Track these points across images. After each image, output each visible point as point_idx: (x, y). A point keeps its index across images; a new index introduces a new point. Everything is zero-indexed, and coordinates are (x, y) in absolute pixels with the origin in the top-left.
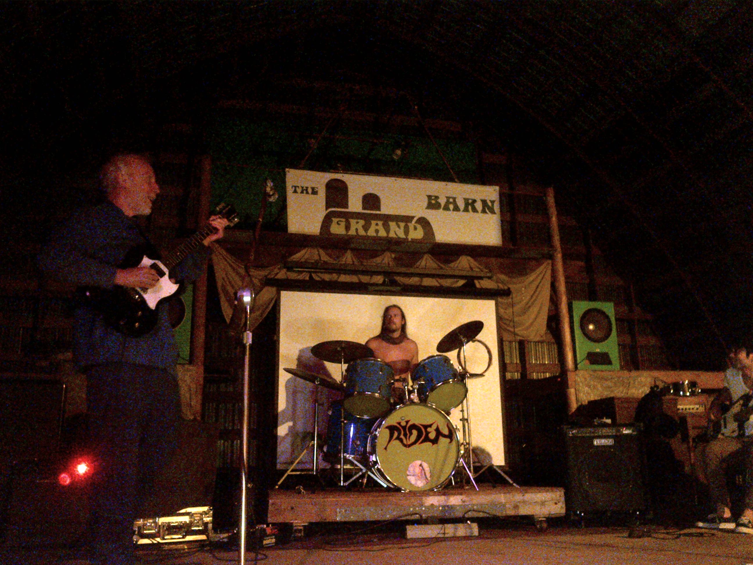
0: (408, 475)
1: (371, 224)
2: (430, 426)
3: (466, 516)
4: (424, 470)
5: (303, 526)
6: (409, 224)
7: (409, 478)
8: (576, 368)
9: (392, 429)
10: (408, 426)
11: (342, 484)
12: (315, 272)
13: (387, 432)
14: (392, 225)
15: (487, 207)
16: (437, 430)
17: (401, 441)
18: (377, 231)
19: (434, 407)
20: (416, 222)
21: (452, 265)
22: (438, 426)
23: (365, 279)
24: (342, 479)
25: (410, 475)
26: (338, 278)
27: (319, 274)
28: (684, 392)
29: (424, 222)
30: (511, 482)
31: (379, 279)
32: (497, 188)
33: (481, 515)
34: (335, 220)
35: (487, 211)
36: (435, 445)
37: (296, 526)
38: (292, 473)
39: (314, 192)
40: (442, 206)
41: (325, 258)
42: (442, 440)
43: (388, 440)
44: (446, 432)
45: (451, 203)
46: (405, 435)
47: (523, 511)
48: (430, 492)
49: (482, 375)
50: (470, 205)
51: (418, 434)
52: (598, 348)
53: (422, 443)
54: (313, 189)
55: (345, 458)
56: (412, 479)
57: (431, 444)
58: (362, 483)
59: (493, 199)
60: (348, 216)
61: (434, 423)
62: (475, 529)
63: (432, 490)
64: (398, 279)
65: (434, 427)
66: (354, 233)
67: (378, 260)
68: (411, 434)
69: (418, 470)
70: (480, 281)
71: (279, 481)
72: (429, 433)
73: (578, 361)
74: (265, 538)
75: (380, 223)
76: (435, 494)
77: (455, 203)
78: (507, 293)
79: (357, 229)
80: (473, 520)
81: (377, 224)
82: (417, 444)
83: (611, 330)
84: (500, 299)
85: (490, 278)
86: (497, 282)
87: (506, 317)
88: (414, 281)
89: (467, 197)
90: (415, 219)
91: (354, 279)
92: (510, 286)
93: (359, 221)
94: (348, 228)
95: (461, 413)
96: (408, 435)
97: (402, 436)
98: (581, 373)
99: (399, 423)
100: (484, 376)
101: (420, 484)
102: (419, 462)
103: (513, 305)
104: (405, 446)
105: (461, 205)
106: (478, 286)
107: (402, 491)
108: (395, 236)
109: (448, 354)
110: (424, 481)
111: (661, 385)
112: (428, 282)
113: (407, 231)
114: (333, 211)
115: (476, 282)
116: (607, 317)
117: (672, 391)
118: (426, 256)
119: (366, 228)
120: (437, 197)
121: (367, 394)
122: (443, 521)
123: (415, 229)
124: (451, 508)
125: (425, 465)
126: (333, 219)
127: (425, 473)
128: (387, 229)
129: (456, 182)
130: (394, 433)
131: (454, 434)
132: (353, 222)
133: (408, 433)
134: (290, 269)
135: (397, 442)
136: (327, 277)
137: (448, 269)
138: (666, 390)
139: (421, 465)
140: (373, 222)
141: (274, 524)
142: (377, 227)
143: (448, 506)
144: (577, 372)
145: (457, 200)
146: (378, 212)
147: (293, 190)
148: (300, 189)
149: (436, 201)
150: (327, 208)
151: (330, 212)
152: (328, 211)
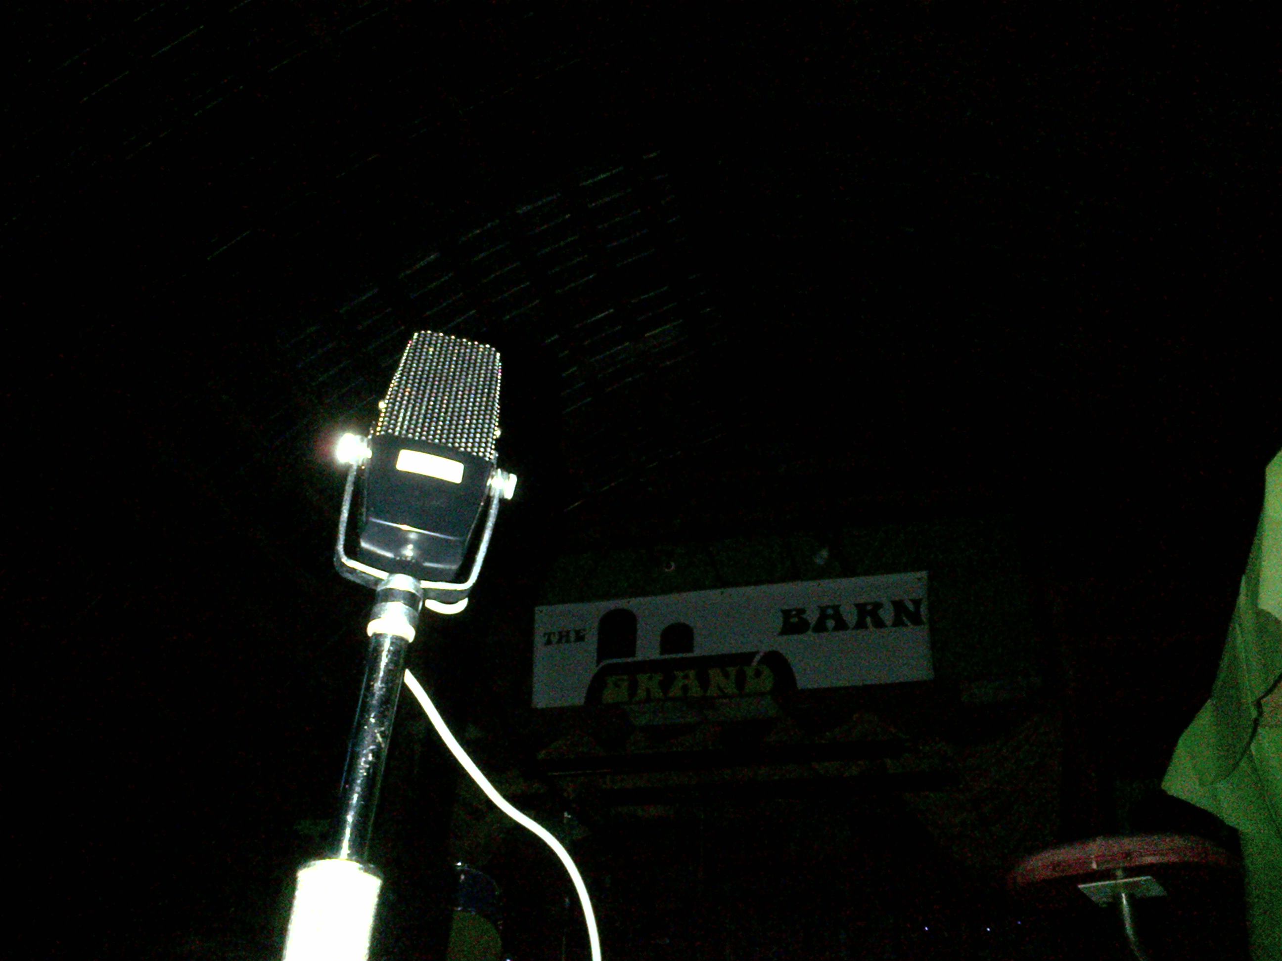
1: (674, 678)
6: (746, 668)
15: (905, 615)
20: (759, 662)
29: (775, 661)
32: (924, 574)
34: (611, 680)
35: (906, 621)
39: (580, 638)
40: (812, 627)
45: (832, 617)
50: (868, 614)
54: (577, 633)
59: (917, 597)
60: (636, 670)
75: (692, 673)
77: (837, 615)
79: (648, 691)
81: (686, 677)
89: (862, 600)
90: (757, 658)
93: (653, 675)
94: (633, 689)
105: (850, 616)
108: (717, 693)
113: (741, 681)
114: (610, 665)
119: (665, 686)
123: (758, 674)
126: (609, 678)
128: (704, 682)
132: (642, 678)
140: (680, 674)
142: (686, 682)
145: (841, 609)
146: (690, 655)
147: (545, 639)
148: (557, 637)
149: (801, 619)
150: (599, 661)
151: (603, 668)
152: (600, 666)
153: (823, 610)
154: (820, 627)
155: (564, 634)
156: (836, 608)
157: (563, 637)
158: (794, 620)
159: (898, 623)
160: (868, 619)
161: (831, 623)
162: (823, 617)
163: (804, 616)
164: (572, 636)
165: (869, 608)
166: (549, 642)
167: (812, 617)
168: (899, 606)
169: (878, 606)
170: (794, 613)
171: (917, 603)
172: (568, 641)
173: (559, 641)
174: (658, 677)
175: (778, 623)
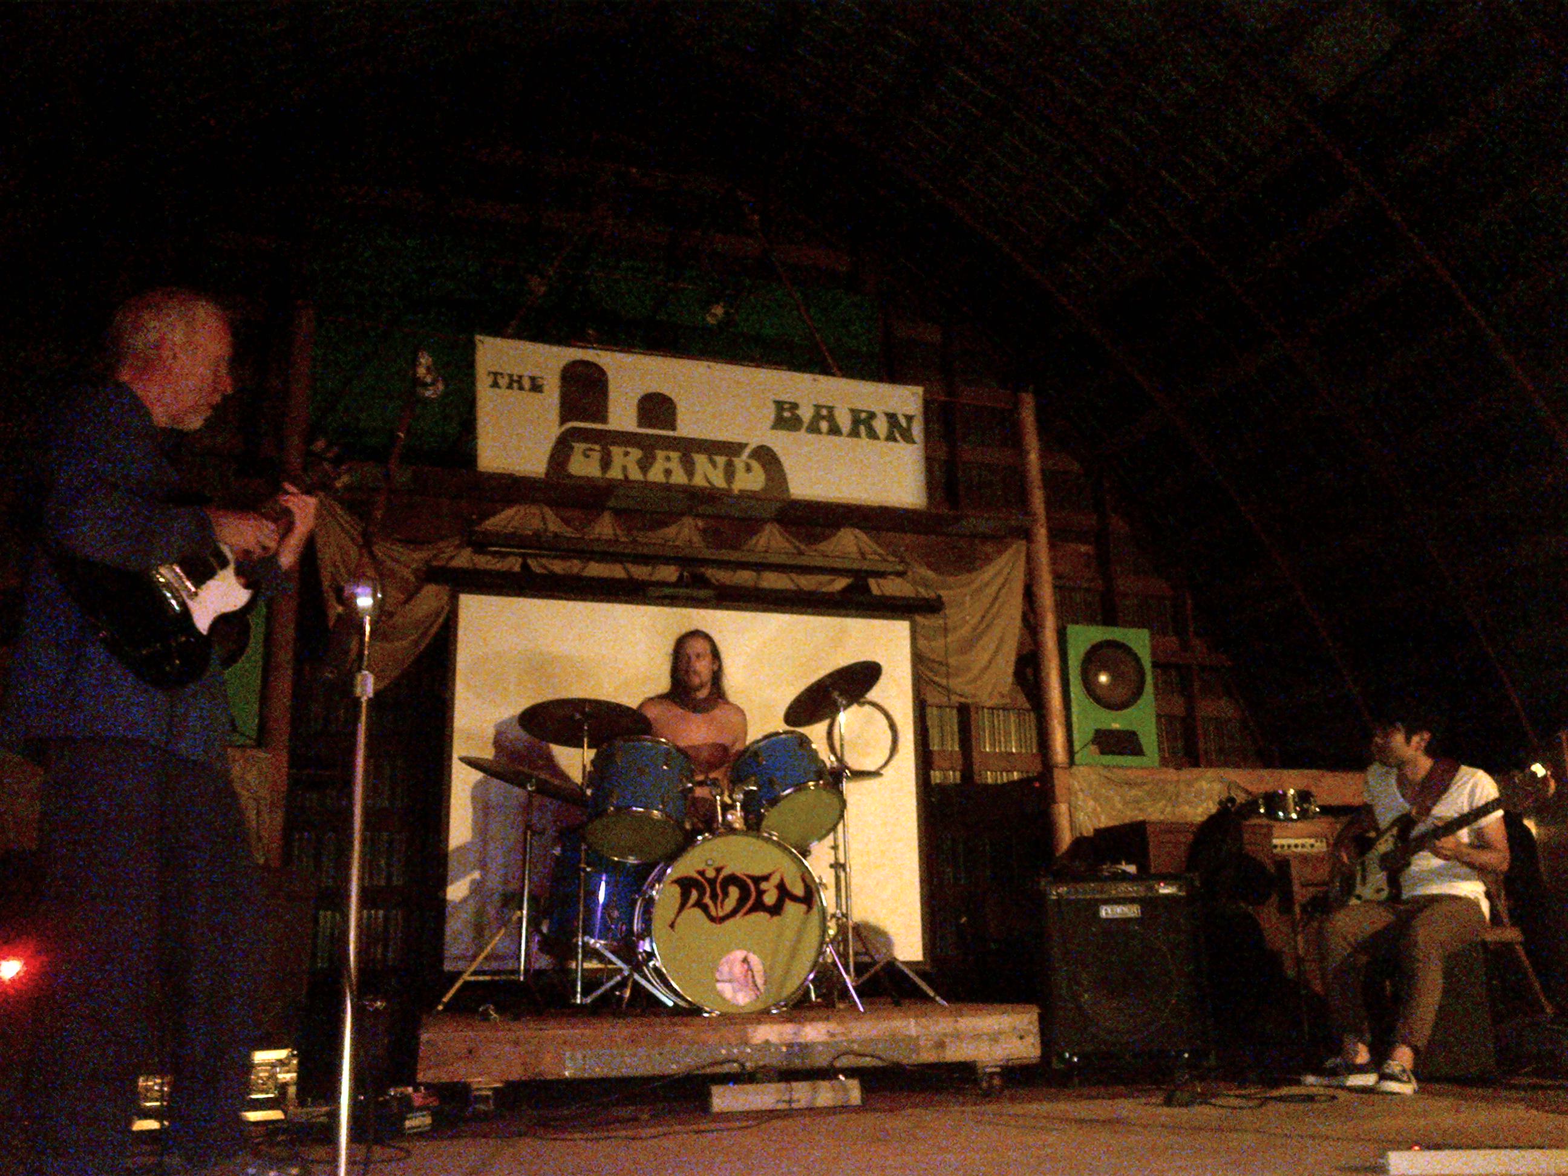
0: (718, 981)
1: (654, 458)
2: (766, 878)
3: (838, 1064)
4: (751, 970)
5: (491, 1089)
6: (736, 460)
7: (719, 986)
8: (1072, 762)
9: (686, 884)
10: (721, 876)
11: (579, 1001)
12: (536, 556)
13: (676, 890)
14: (701, 460)
15: (898, 429)
16: (781, 887)
17: (705, 909)
18: (668, 472)
19: (775, 838)
20: (751, 456)
21: (823, 546)
22: (782, 880)
23: (640, 572)
24: (579, 989)
25: (723, 981)
26: (583, 569)
27: (544, 561)
28: (1286, 812)
29: (766, 457)
30: (932, 994)
31: (669, 573)
32: (920, 390)
33: (867, 1062)
34: (579, 447)
35: (897, 436)
36: (776, 919)
37: (478, 1089)
38: (473, 978)
39: (536, 387)
40: (805, 425)
41: (554, 525)
42: (791, 908)
43: (677, 906)
44: (799, 890)
45: (823, 418)
46: (714, 897)
47: (955, 1053)
48: (762, 1016)
49: (876, 774)
50: (862, 423)
51: (741, 894)
52: (1116, 722)
53: (747, 913)
54: (533, 379)
55: (585, 944)
56: (727, 990)
57: (767, 916)
58: (621, 998)
59: (911, 413)
60: (608, 439)
61: (774, 872)
62: (854, 1092)
63: (766, 1012)
64: (711, 573)
65: (775, 880)
66: (621, 477)
67: (671, 531)
68: (726, 894)
69: (738, 969)
70: (881, 581)
71: (444, 995)
72: (764, 892)
73: (1077, 747)
74: (410, 1115)
75: (675, 455)
76: (774, 1019)
77: (831, 418)
78: (933, 606)
79: (624, 468)
80: (851, 1072)
81: (668, 459)
82: (738, 916)
83: (1142, 683)
84: (919, 619)
85: (900, 574)
86: (914, 583)
87: (933, 656)
88: (745, 577)
89: (859, 406)
90: (747, 452)
91: (617, 571)
92: (942, 593)
93: (629, 449)
94: (606, 464)
95: (832, 852)
96: (720, 897)
97: (707, 900)
98: (1080, 771)
99: (702, 873)
100: (881, 775)
101: (742, 999)
102: (740, 954)
103: (946, 630)
104: (713, 919)
105: (844, 421)
106: (875, 590)
107: (706, 1015)
108: (704, 484)
109: (808, 731)
110: (752, 993)
111: (1241, 798)
112: (772, 581)
113: (730, 473)
114: (574, 428)
115: (872, 583)
116: (1137, 659)
117: (1262, 811)
118: (768, 527)
119: (645, 465)
120: (794, 406)
121: (636, 812)
122: (788, 1075)
123: (748, 469)
124: (805, 1047)
125: (754, 959)
126: (576, 445)
127: (753, 977)
128: (689, 468)
129: (833, 375)
130: (690, 892)
131: (817, 895)
132: (616, 451)
133: (719, 890)
134: (480, 547)
135: (698, 912)
136: (558, 567)
137: (813, 557)
138: (1251, 807)
139: (745, 960)
140: (660, 454)
141: (429, 1086)
142: (668, 465)
143: (800, 1044)
144: (1074, 769)
145: (837, 413)
146: (671, 433)
147: (490, 380)
148: (506, 380)
149: (793, 414)
150: (563, 421)
151: (568, 430)
152: (563, 429)
153: (818, 407)
154: (814, 429)
155: (515, 378)
156: (831, 409)
157: (515, 382)
158: (786, 414)
159: (890, 438)
160: (862, 428)
161: (824, 425)
162: (817, 417)
163: (799, 412)
164: (527, 383)
165: (863, 415)
166: (495, 385)
167: (806, 413)
168: (892, 417)
169: (872, 415)
170: (787, 406)
171: (909, 418)
172: (521, 388)
173: (510, 386)
174: (636, 453)
175: (771, 413)
